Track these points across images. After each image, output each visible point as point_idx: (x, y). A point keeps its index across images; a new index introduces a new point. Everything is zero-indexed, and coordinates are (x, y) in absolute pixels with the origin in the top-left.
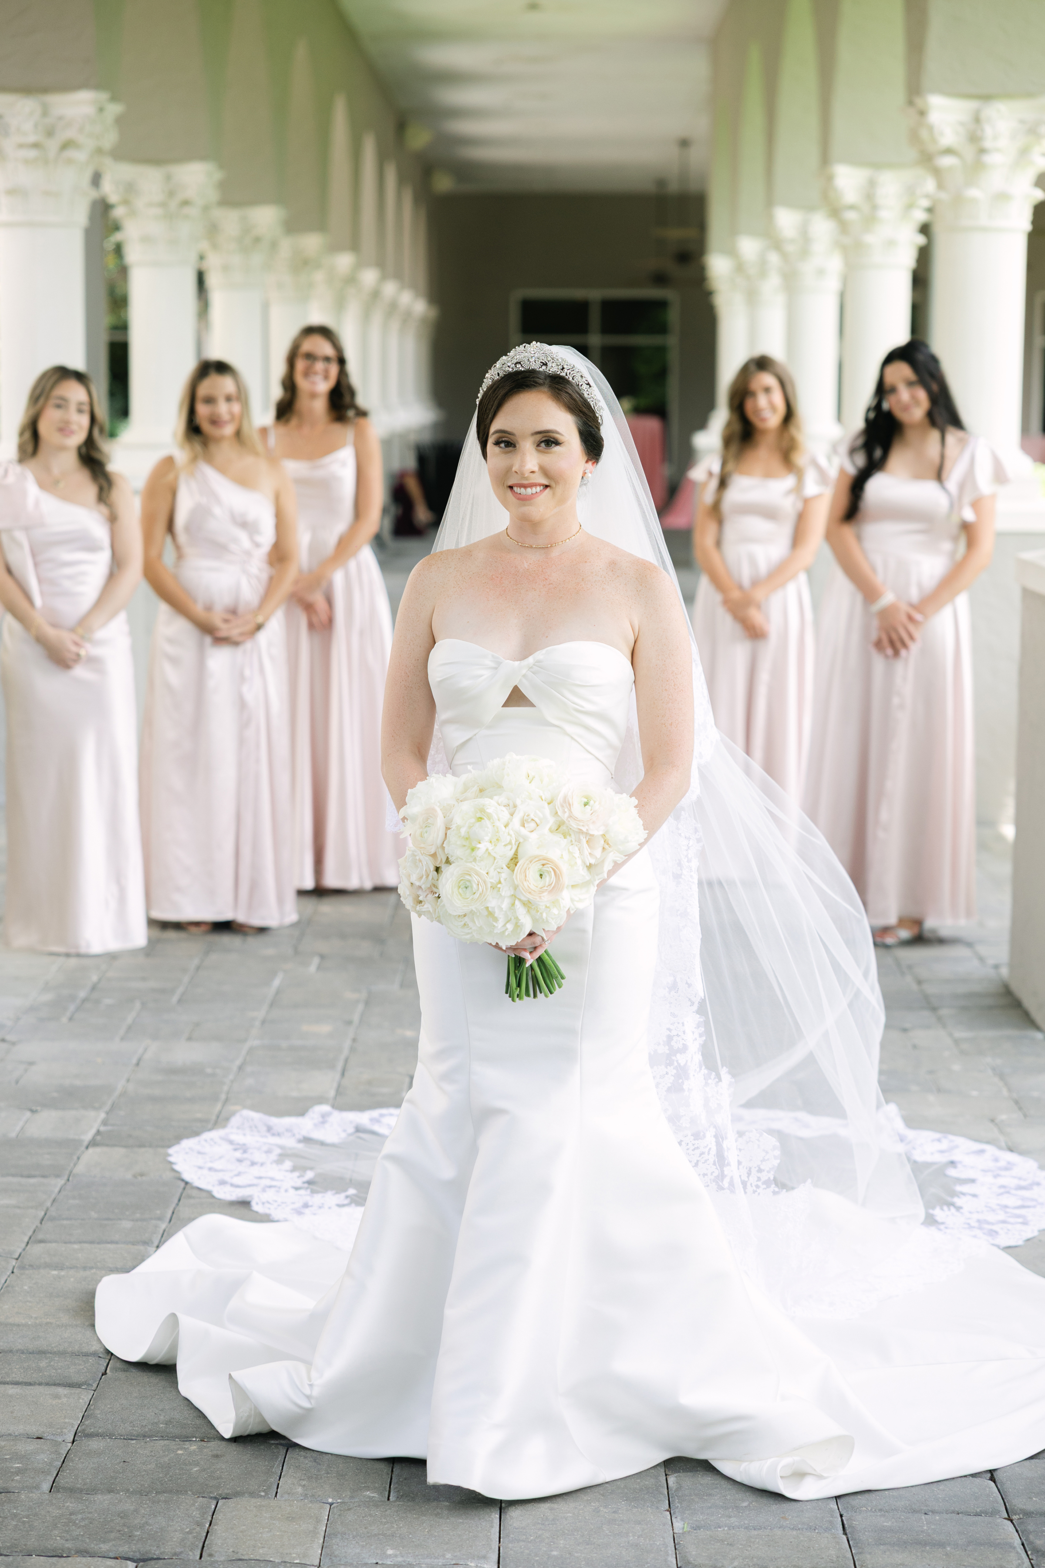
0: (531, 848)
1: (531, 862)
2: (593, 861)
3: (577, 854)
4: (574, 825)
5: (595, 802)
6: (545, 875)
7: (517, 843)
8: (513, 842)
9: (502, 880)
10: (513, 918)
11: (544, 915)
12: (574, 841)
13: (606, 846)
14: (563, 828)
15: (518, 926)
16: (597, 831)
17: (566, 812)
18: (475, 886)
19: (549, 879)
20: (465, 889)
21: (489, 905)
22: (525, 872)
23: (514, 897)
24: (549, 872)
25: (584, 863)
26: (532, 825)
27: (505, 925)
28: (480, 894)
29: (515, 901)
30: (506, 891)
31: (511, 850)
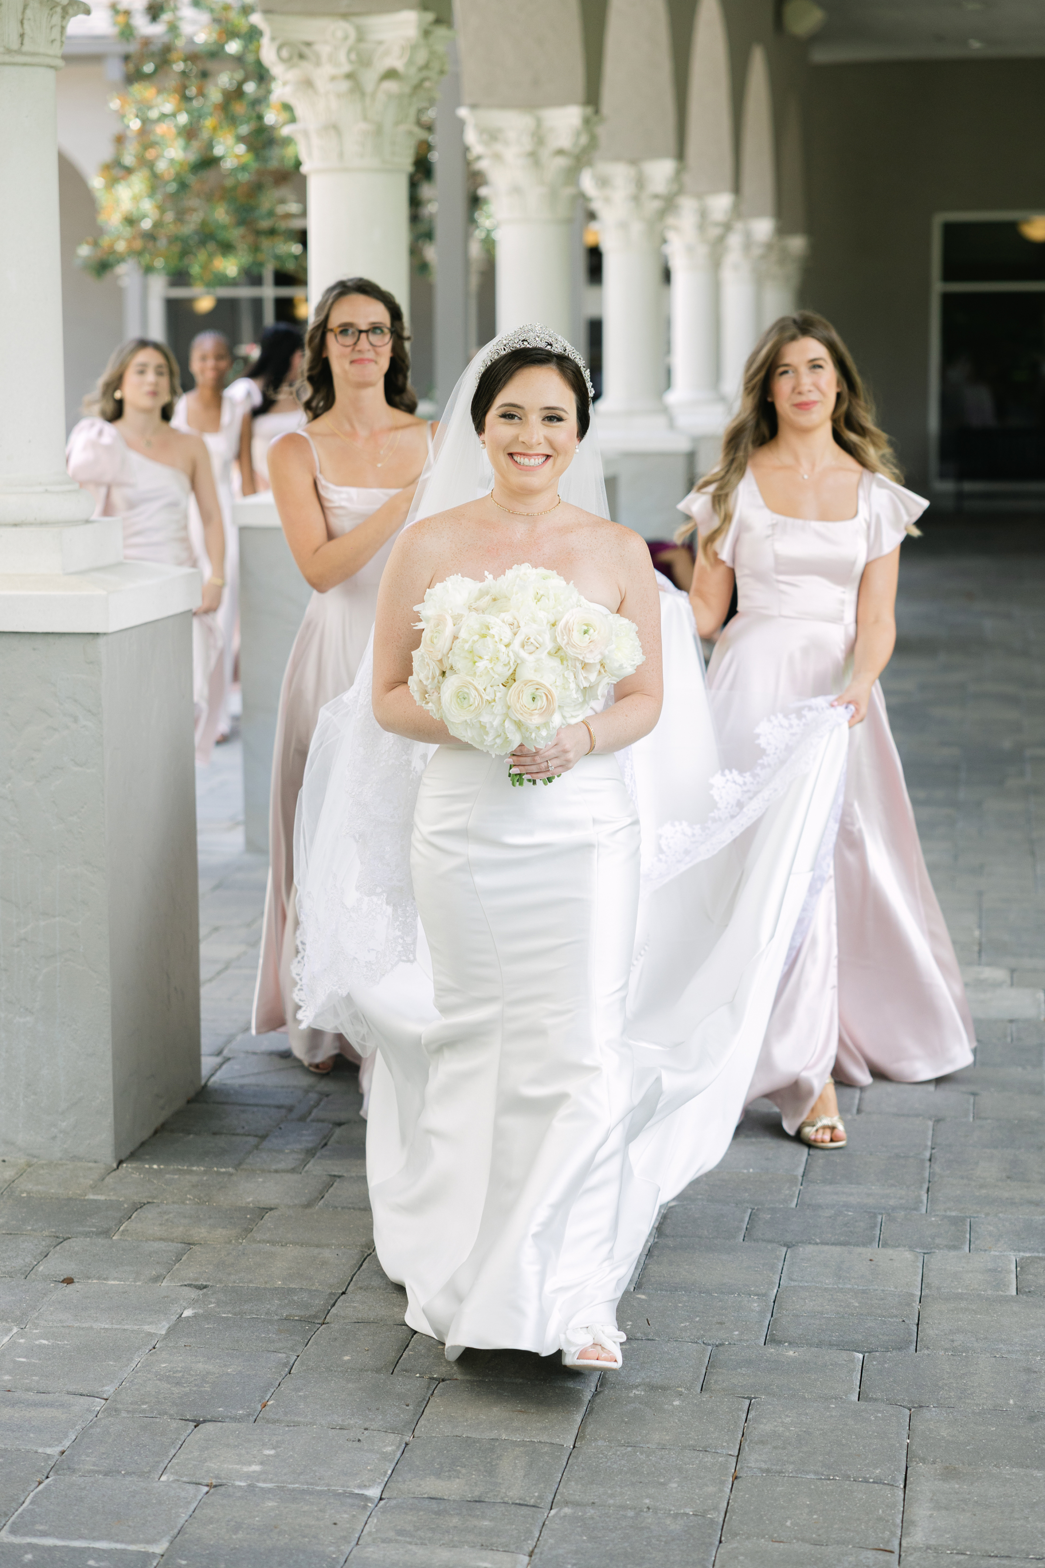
0: (527, 673)
1: (525, 685)
2: (586, 685)
3: (572, 678)
4: (570, 651)
5: (595, 631)
6: (538, 698)
7: (516, 664)
8: (511, 663)
9: (497, 699)
10: (502, 734)
11: (533, 735)
12: (570, 665)
13: (602, 671)
14: (560, 653)
15: (507, 741)
16: (593, 658)
17: (564, 640)
18: (472, 700)
19: (542, 702)
20: (463, 700)
21: (481, 720)
22: (519, 694)
23: (506, 716)
24: (541, 697)
25: (578, 685)
26: (532, 648)
27: (494, 739)
28: (476, 707)
29: (504, 721)
30: (498, 708)
31: (509, 670)
